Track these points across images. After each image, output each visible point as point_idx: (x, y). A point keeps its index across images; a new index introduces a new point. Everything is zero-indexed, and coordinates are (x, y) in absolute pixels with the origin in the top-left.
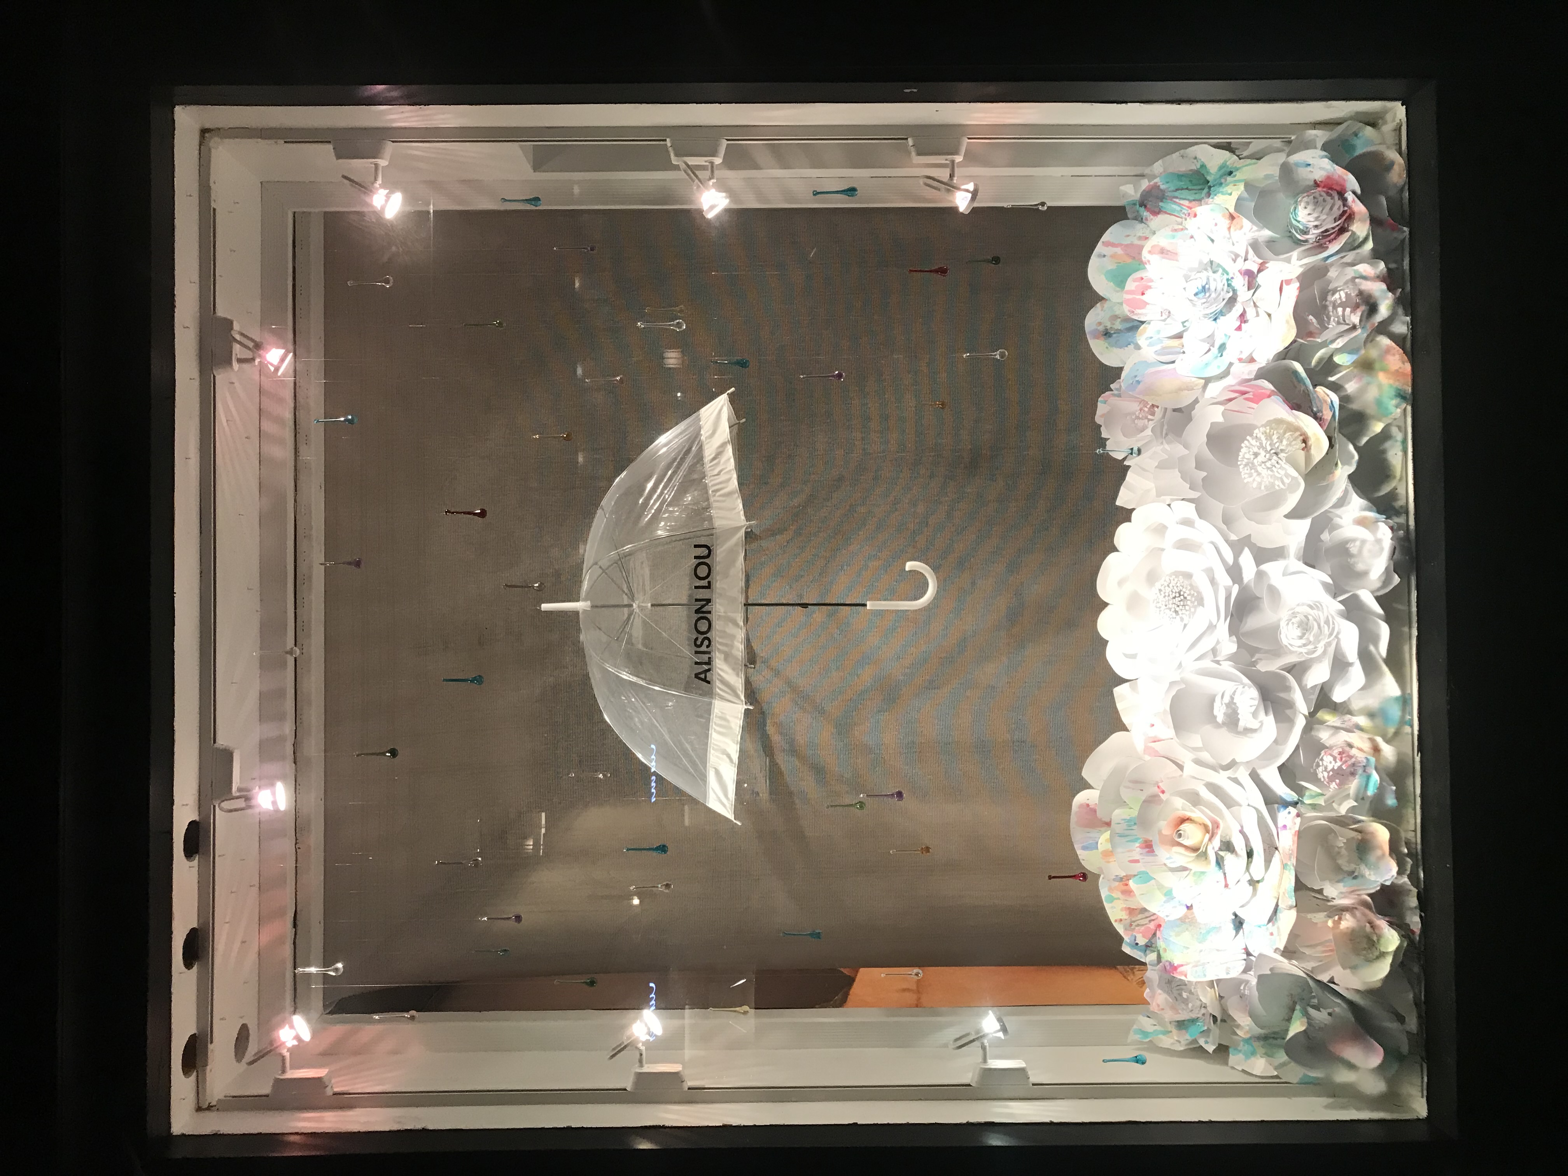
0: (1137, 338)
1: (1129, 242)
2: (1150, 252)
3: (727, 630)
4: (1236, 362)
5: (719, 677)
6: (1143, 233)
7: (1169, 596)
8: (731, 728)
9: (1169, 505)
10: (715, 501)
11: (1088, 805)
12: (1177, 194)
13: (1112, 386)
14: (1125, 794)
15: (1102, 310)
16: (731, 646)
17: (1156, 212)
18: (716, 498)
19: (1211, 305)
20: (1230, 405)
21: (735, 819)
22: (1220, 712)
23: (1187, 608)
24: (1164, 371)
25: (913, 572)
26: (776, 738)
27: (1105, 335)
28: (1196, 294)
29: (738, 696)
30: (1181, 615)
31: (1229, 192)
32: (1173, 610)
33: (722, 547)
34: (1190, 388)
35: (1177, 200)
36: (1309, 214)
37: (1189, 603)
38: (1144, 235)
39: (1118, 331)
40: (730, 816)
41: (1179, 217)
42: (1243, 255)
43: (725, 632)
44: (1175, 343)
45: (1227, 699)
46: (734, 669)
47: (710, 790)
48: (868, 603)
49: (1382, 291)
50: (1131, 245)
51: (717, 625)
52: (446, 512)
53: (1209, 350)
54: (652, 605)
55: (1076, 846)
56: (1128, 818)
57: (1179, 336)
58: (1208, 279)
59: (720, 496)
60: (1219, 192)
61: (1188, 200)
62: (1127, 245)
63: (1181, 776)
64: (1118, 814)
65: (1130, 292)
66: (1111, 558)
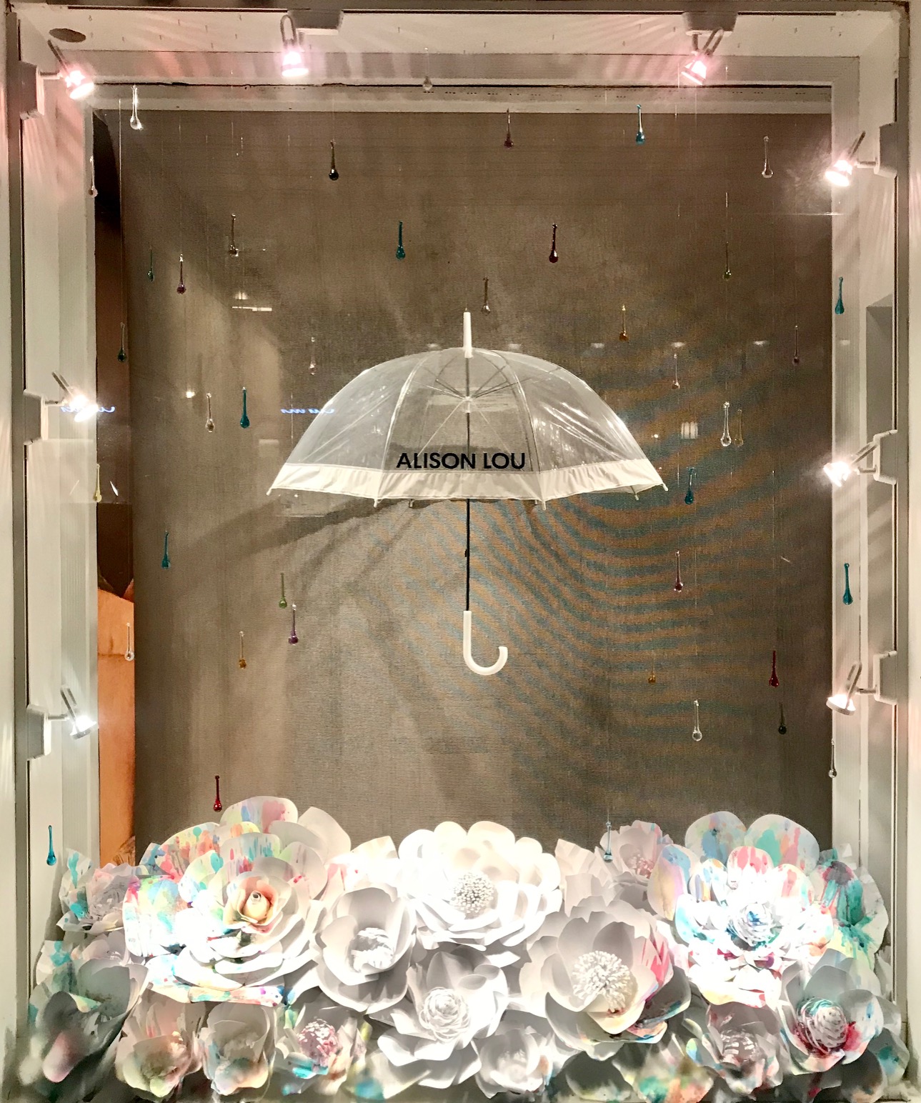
0: (711, 859)
1: (799, 852)
2: (790, 871)
3: (446, 483)
4: (689, 949)
5: (403, 476)
7: (475, 887)
8: (356, 485)
9: (558, 888)
10: (565, 472)
11: (283, 812)
12: (843, 896)
13: (667, 836)
14: (293, 846)
15: (737, 827)
16: (431, 488)
17: (826, 877)
18: (567, 473)
19: (742, 927)
20: (650, 944)
21: (272, 490)
22: (369, 933)
23: (464, 904)
24: (681, 883)
25: (498, 652)
26: (344, 527)
27: (714, 830)
28: (751, 913)
29: (386, 492)
30: (457, 898)
31: (845, 944)
32: (463, 891)
33: (524, 479)
34: (665, 907)
35: (837, 896)
36: (824, 1017)
37: (469, 905)
38: (806, 866)
39: (717, 842)
40: (275, 485)
41: (822, 896)
42: (787, 956)
43: (445, 480)
44: (707, 895)
45: (380, 940)
46: (410, 489)
47: (299, 467)
48: (469, 613)
49: (754, 1083)
50: (796, 854)
51: (451, 474)
52: (555, 226)
53: (700, 925)
54: (468, 414)
55: (246, 801)
56: (272, 849)
57: (713, 898)
58: (765, 924)
59: (569, 479)
60: (844, 934)
61: (838, 906)
62: (796, 850)
63: (310, 898)
64: (275, 841)
65: (753, 852)
66: (508, 834)
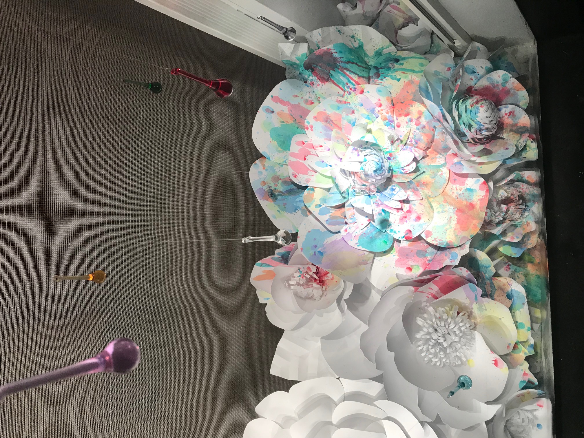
1: (296, 103)
2: (315, 118)
6: (310, 97)
12: (348, 66)
15: (263, 167)
24: (332, 240)
27: (272, 196)
31: (398, 77)
38: (310, 99)
39: (281, 194)
41: (342, 89)
50: (298, 107)
60: (388, 76)
62: (293, 106)
65: (294, 155)
